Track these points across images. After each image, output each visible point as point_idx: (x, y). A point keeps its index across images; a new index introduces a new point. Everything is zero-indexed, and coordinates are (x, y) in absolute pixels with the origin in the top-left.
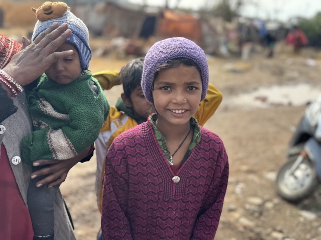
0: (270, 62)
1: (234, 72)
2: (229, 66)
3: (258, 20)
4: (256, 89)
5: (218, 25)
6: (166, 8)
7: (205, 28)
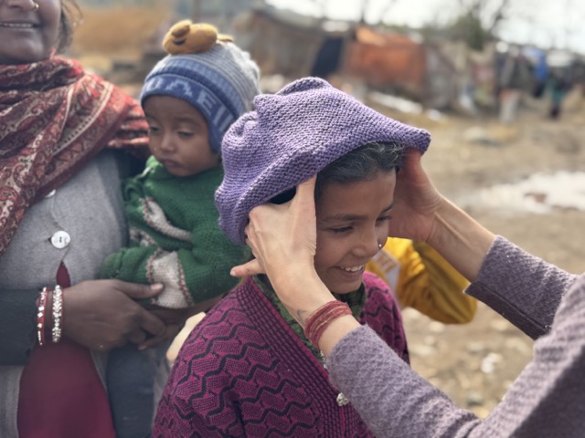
0: (553, 127)
1: (485, 143)
2: (475, 132)
3: (534, 47)
4: (526, 177)
5: (458, 55)
6: (362, 23)
7: (433, 62)
